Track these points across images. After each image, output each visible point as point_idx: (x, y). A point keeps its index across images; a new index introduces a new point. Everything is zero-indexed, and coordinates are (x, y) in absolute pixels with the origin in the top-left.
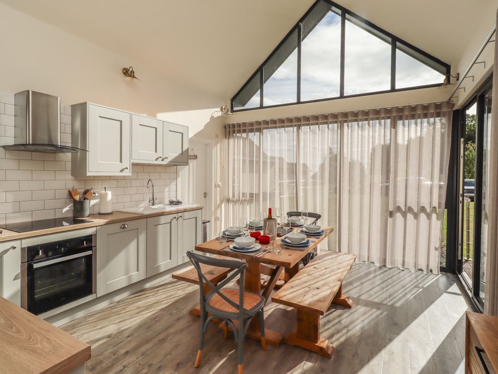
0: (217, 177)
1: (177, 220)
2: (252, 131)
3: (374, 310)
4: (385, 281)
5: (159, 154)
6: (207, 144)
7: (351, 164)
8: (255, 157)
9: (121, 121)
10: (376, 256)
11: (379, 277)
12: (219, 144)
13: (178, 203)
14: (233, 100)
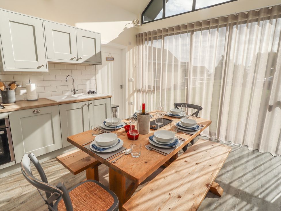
0: (130, 73)
1: (88, 105)
2: (155, 38)
3: (244, 203)
4: (257, 167)
5: (74, 55)
6: (122, 50)
7: (236, 67)
8: (156, 60)
9: (34, 26)
10: (251, 141)
11: (251, 162)
12: (132, 49)
13: (94, 93)
14: (143, 14)
